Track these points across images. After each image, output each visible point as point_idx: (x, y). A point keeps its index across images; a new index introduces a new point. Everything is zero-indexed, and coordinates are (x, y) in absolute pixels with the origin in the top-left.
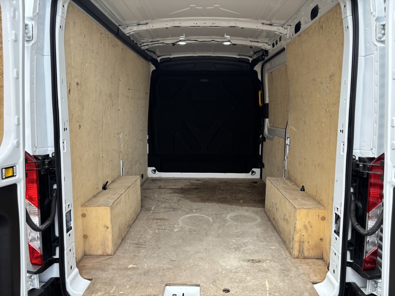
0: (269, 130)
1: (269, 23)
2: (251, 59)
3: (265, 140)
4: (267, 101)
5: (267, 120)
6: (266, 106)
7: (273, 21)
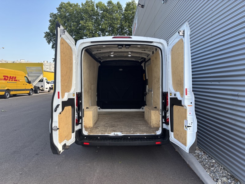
0: (148, 90)
1: (144, 50)
2: (140, 61)
3: (146, 94)
4: (147, 78)
5: (147, 86)
6: (147, 80)
7: (145, 49)
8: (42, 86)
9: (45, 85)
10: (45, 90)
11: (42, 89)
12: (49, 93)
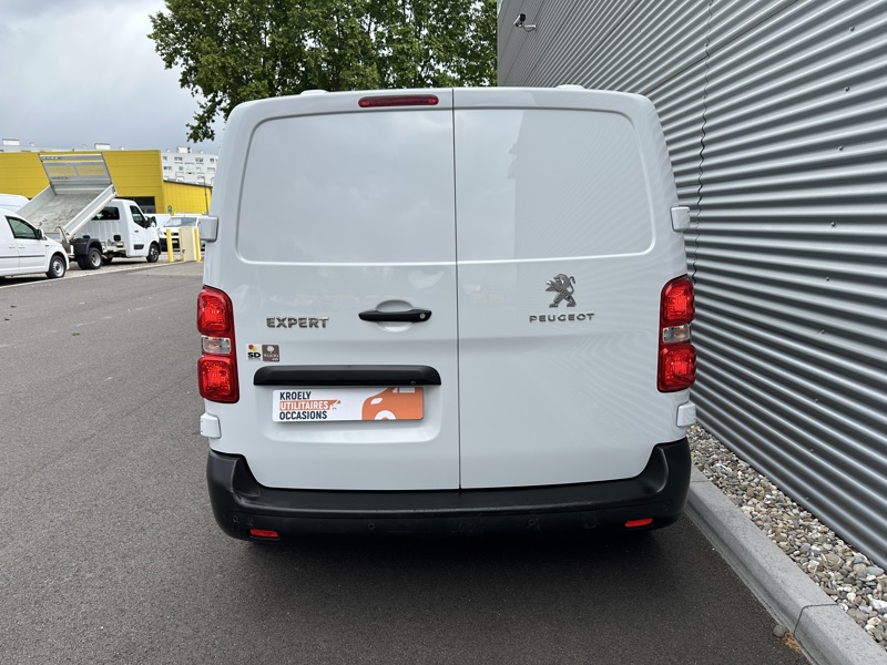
8: (117, 238)
9: (131, 230)
10: (132, 252)
11: (115, 249)
12: (152, 265)
